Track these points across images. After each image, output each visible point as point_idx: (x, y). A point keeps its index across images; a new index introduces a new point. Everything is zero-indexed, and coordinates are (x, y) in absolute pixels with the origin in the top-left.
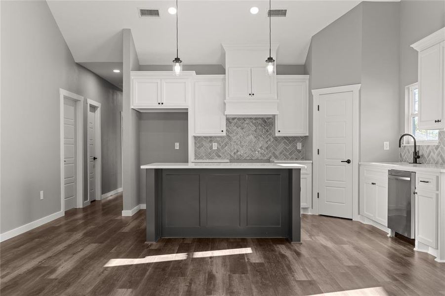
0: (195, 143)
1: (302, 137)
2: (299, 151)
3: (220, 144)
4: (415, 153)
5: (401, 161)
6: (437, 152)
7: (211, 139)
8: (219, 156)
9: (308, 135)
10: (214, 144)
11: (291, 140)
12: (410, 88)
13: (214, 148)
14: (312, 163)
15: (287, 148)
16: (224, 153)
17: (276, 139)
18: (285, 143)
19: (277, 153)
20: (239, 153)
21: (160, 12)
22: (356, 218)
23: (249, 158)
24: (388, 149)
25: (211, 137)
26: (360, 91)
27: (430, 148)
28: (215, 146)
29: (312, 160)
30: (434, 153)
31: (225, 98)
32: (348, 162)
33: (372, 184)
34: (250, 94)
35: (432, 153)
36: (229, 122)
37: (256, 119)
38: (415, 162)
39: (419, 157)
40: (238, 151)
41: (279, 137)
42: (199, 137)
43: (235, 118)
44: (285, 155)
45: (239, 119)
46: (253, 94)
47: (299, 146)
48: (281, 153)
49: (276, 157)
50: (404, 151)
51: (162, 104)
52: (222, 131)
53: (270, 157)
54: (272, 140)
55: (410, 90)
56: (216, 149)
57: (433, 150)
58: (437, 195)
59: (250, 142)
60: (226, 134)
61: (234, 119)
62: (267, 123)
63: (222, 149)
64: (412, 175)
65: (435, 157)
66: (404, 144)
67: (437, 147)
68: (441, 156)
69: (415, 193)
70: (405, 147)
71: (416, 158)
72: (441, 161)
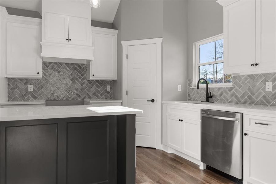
0: (9, 85)
1: (110, 81)
2: (108, 92)
3: (36, 86)
4: (207, 93)
5: (189, 100)
6: (230, 93)
7: (26, 81)
8: (35, 98)
9: (117, 79)
10: (29, 86)
11: (101, 83)
12: (196, 44)
13: (29, 90)
14: (122, 103)
15: (99, 90)
16: (40, 95)
17: (90, 82)
18: (97, 86)
19: (91, 94)
20: (55, 94)
22: (160, 147)
23: (65, 99)
24: (181, 90)
25: (26, 79)
27: (221, 90)
28: (31, 88)
29: (122, 100)
30: (227, 94)
31: (41, 41)
32: (153, 101)
33: (179, 120)
34: (67, 40)
35: (224, 94)
36: (46, 66)
37: (72, 64)
38: (207, 101)
39: (211, 97)
40: (54, 93)
41: (92, 81)
42: (13, 79)
43: (52, 62)
44: (97, 96)
45: (56, 63)
46: (70, 40)
47: (108, 88)
48: (93, 94)
49: (90, 98)
50: (193, 92)
52: (38, 73)
53: (85, 98)
54: (86, 83)
55: (196, 46)
56: (32, 90)
57: (225, 91)
59: (66, 84)
60: (43, 76)
61: (50, 63)
62: (82, 69)
63: (38, 91)
64: (238, 116)
65: (228, 97)
66: (193, 87)
67: (231, 89)
68: (236, 96)
69: (246, 134)
70: (193, 89)
71: (209, 98)
72: (235, 100)
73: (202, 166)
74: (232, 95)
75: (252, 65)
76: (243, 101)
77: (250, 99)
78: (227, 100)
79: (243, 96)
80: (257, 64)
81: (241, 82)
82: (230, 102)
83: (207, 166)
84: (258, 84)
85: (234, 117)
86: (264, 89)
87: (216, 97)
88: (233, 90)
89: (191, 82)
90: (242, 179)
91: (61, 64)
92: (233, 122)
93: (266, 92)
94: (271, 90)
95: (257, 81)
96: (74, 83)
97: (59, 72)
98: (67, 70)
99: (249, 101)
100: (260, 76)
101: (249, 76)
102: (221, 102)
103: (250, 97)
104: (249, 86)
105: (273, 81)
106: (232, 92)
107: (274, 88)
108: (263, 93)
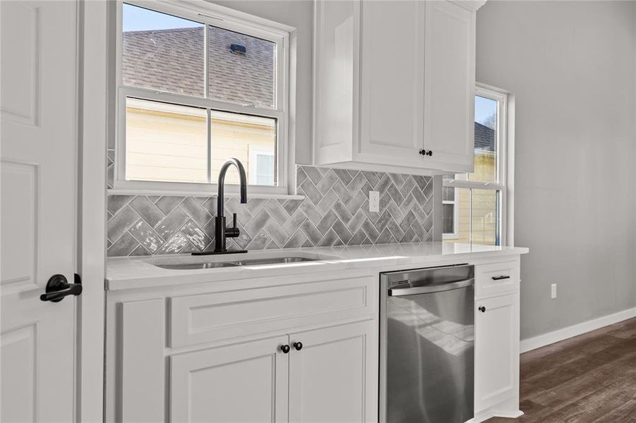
6: (290, 218)
30: (283, 219)
35: (272, 221)
39: (234, 233)
57: (275, 211)
65: (284, 229)
67: (292, 206)
68: (307, 226)
69: (484, 309)
72: (305, 237)
74: (296, 224)
76: (323, 237)
77: (338, 232)
79: (323, 226)
81: (319, 186)
82: (289, 245)
84: (355, 194)
86: (366, 208)
88: (300, 209)
93: (370, 213)
94: (377, 210)
95: (353, 188)
99: (338, 238)
100: (359, 175)
103: (338, 227)
104: (337, 197)
105: (381, 190)
106: (295, 214)
107: (383, 203)
108: (365, 217)
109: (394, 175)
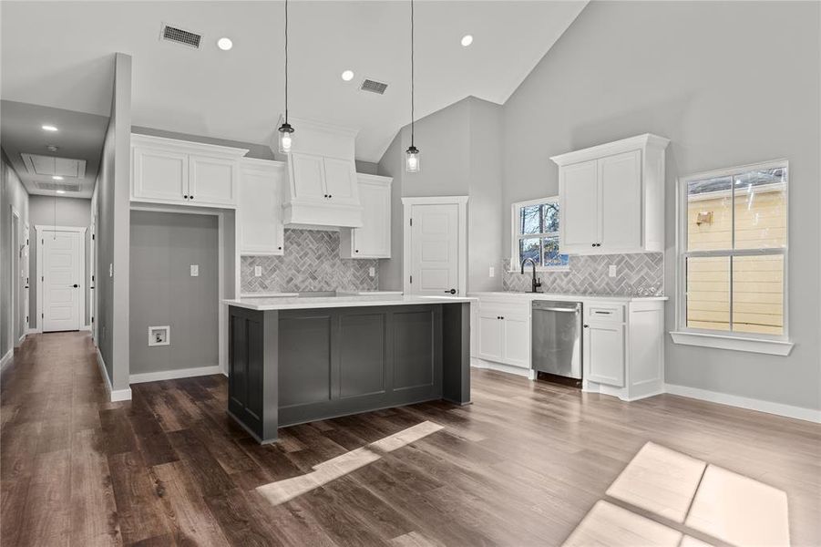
1: (375, 260)
2: (372, 279)
3: (266, 269)
4: (534, 280)
5: (505, 290)
6: (566, 280)
7: (253, 260)
8: (264, 287)
9: (390, 257)
10: (257, 268)
11: (362, 264)
12: (516, 205)
13: (256, 275)
15: (358, 274)
16: (271, 282)
17: (345, 261)
18: (355, 267)
19: (345, 282)
20: (294, 282)
21: (202, 41)
23: (308, 290)
24: (493, 275)
25: (252, 257)
26: (467, 204)
27: (554, 275)
28: (258, 271)
29: (403, 291)
30: (562, 280)
32: (454, 292)
33: (499, 318)
35: (558, 281)
37: (318, 232)
38: (534, 291)
39: (539, 285)
44: (356, 285)
45: (294, 231)
46: (330, 196)
47: (372, 272)
48: (350, 282)
49: (345, 287)
50: (512, 279)
51: (192, 197)
52: (279, 248)
53: (337, 288)
54: (339, 263)
56: (260, 275)
57: (559, 277)
58: (624, 326)
59: (310, 265)
62: (333, 239)
63: (269, 276)
64: (579, 305)
65: (563, 284)
66: (511, 271)
67: (567, 274)
68: (574, 284)
69: (586, 326)
70: (512, 273)
71: (536, 286)
72: (573, 289)
73: (531, 375)
74: (568, 283)
75: (594, 245)
76: (583, 289)
77: (591, 287)
78: (563, 289)
79: (582, 284)
80: (598, 245)
81: (579, 265)
82: (566, 292)
83: (539, 373)
84: (600, 268)
85: (574, 307)
86: (607, 275)
87: (546, 286)
88: (571, 276)
89: (509, 264)
90: (581, 380)
91: (302, 232)
92: (573, 313)
93: (610, 278)
94: (615, 275)
95: (599, 264)
96: (322, 262)
97: (299, 245)
98: (312, 242)
99: (590, 290)
100: (603, 257)
101: (590, 256)
102: (554, 291)
103: (590, 285)
104: (590, 270)
105: (618, 264)
106: (569, 277)
107: (618, 272)
108: (607, 279)
109: (627, 255)
